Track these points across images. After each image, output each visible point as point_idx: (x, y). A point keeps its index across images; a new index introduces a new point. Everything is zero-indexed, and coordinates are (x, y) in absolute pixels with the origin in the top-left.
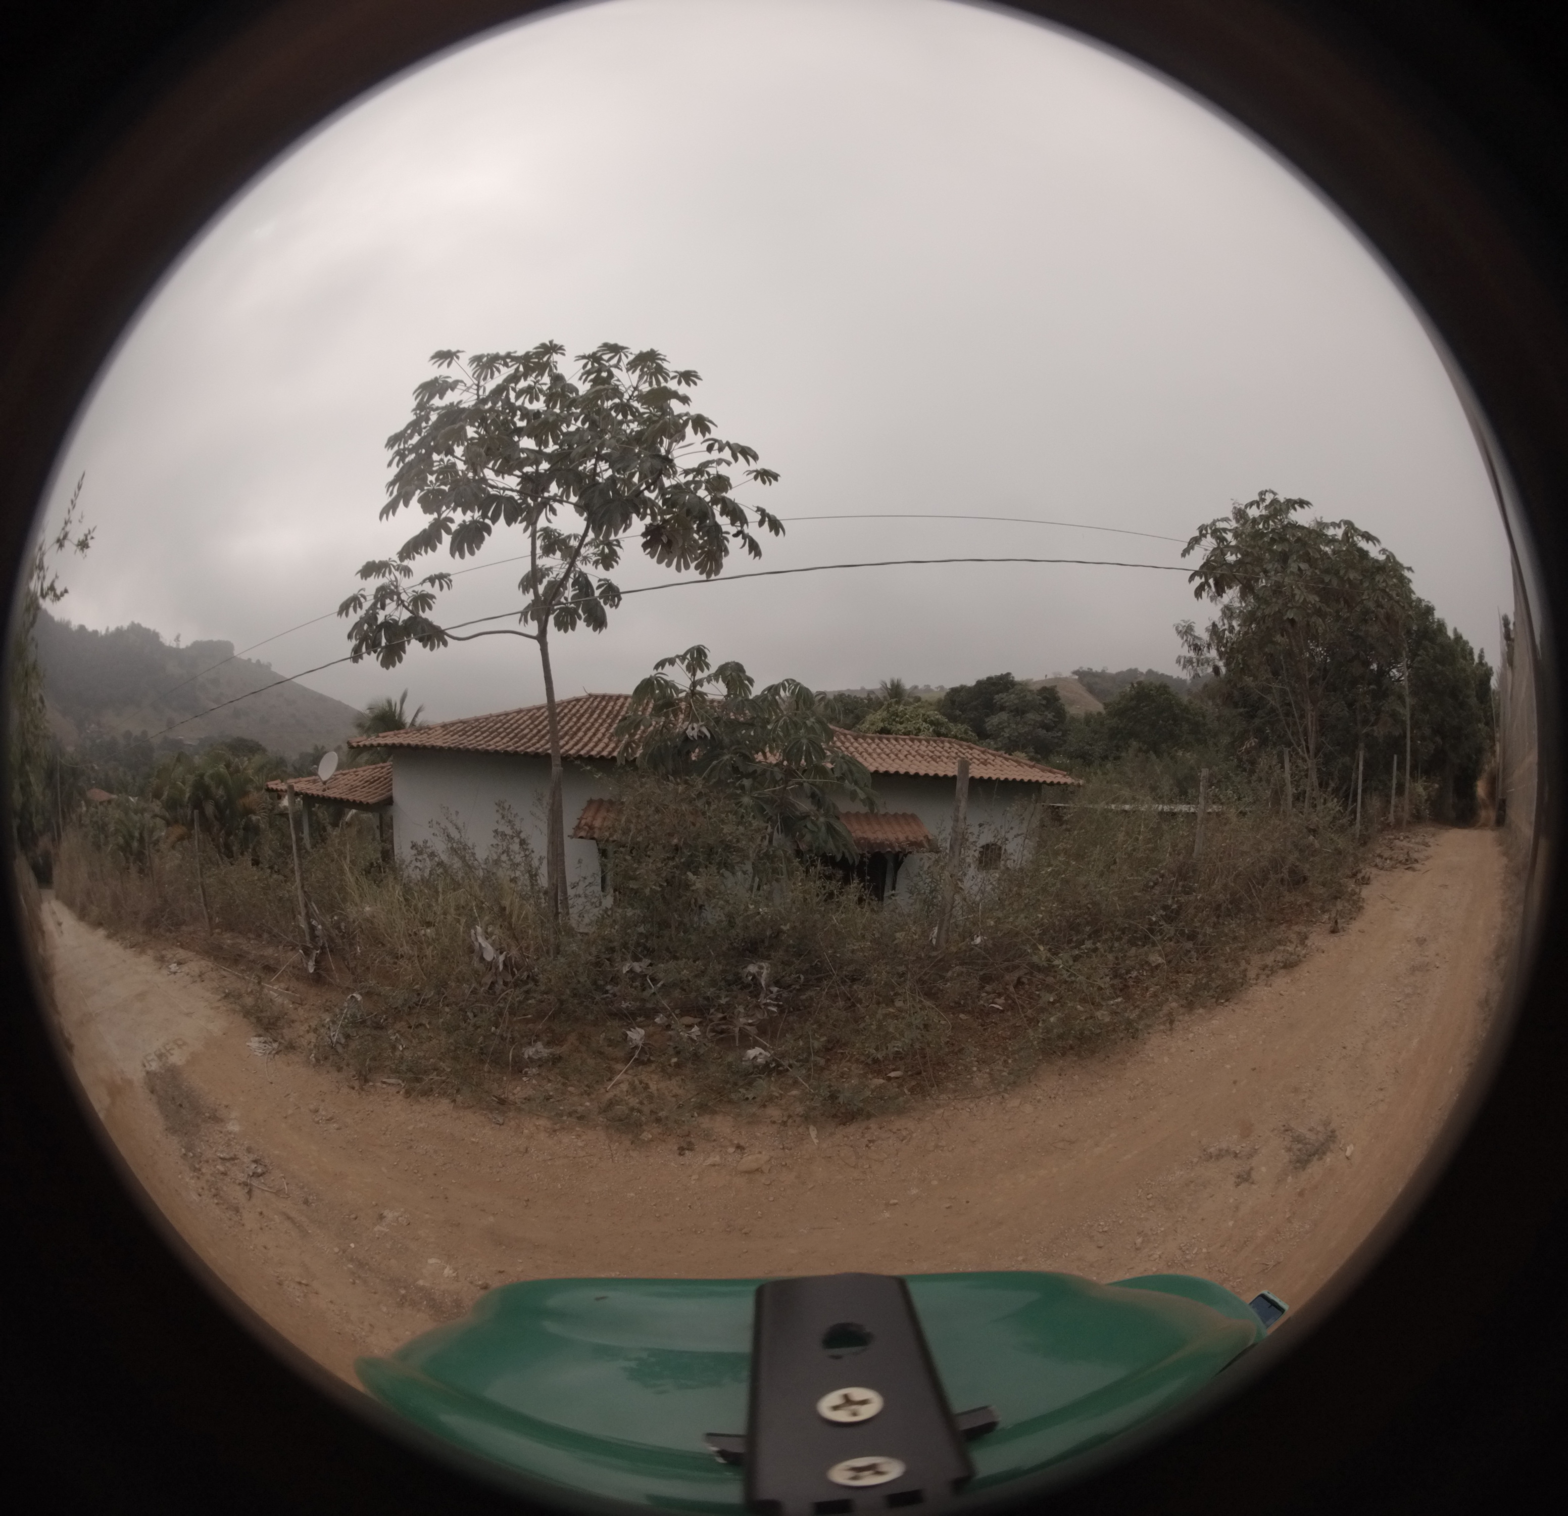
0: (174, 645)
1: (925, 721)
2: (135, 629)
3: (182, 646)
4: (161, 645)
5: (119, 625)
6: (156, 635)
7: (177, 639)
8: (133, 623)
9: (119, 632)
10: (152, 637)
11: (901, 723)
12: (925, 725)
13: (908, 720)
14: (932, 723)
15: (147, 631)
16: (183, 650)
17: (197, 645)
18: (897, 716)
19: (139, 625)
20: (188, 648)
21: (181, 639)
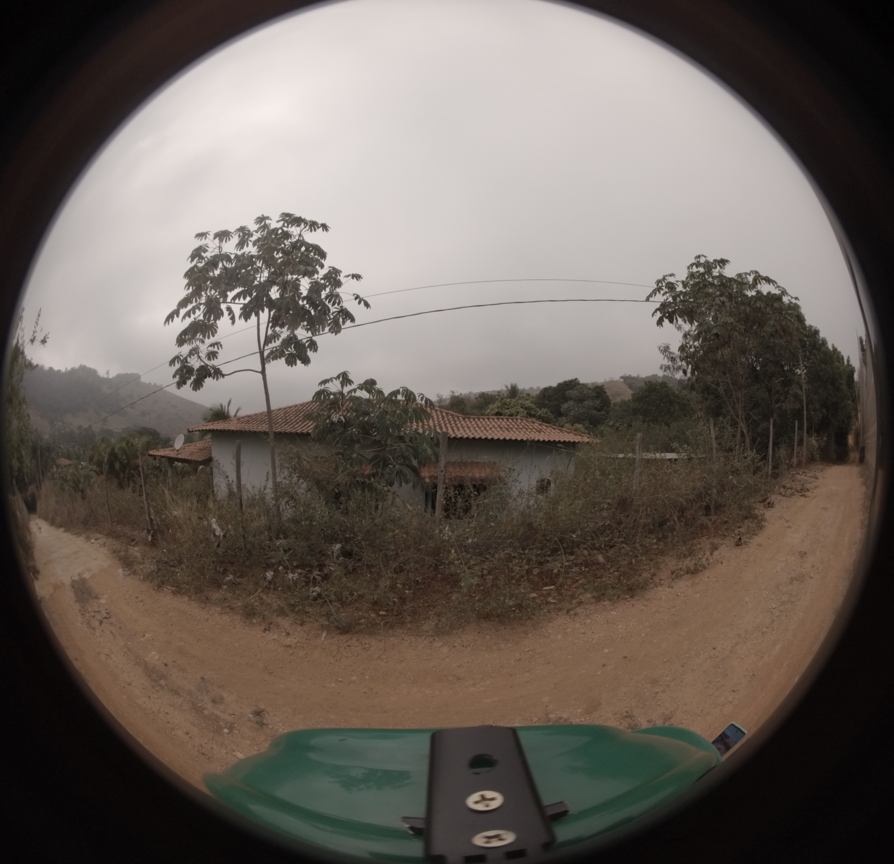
0: (106, 376)
1: (522, 407)
2: (83, 368)
3: (111, 376)
4: (98, 377)
5: (73, 367)
6: (95, 372)
7: (108, 373)
8: (81, 365)
9: (73, 370)
10: (93, 373)
11: (508, 409)
12: (522, 410)
13: (512, 407)
14: (526, 408)
15: (90, 369)
16: (111, 379)
17: (118, 376)
18: (506, 405)
19: (85, 366)
20: (114, 378)
21: (109, 373)
